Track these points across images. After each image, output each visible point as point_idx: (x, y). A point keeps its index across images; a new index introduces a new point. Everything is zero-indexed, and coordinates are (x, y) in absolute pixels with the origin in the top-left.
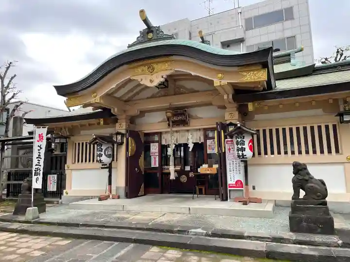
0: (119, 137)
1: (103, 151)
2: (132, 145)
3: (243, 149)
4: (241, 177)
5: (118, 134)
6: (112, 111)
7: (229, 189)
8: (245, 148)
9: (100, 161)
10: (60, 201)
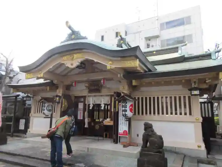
0: (58, 98)
1: (46, 107)
2: (65, 104)
3: (126, 111)
4: (126, 129)
5: (57, 96)
6: (54, 82)
7: (119, 136)
8: (127, 110)
9: (44, 113)
10: (25, 136)
